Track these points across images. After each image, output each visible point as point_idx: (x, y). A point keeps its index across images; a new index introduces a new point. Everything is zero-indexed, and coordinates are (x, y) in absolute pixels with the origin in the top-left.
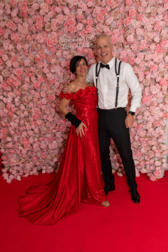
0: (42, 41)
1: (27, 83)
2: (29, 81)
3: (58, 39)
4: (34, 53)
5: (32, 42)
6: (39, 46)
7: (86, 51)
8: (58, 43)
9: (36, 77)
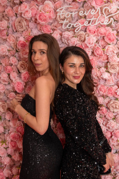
0: (29, 15)
1: (4, 81)
2: (6, 79)
3: (56, 13)
4: (16, 35)
5: (14, 18)
6: (24, 23)
7: (102, 30)
8: (56, 19)
9: (19, 72)
